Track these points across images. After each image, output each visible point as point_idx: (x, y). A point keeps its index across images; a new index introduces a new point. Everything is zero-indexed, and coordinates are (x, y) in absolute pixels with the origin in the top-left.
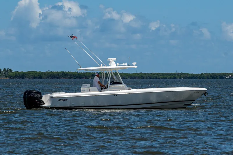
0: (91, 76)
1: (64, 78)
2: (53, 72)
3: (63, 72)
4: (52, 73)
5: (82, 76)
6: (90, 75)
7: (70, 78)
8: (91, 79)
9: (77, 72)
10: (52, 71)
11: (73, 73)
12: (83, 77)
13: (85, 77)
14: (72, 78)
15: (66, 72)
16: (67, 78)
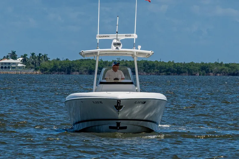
0: (199, 70)
1: (147, 72)
2: (127, 61)
3: (146, 62)
4: (124, 64)
5: (182, 70)
6: (197, 68)
7: (158, 74)
8: (200, 75)
9: (173, 62)
10: (123, 60)
11: (165, 63)
12: (185, 72)
13: (187, 72)
14: (163, 73)
15: (151, 62)
16: (153, 73)
